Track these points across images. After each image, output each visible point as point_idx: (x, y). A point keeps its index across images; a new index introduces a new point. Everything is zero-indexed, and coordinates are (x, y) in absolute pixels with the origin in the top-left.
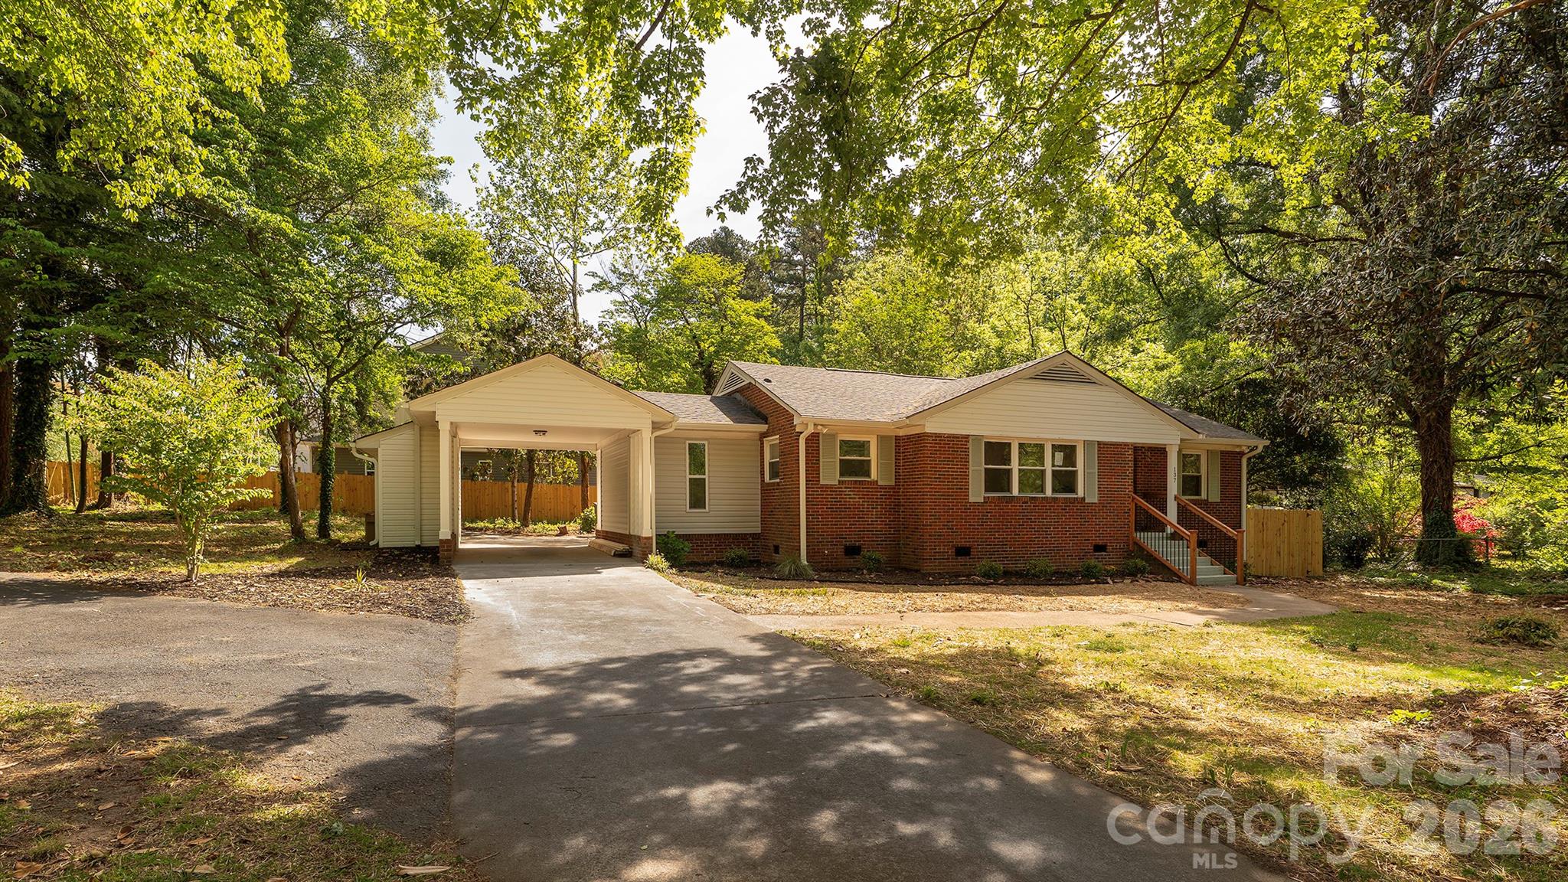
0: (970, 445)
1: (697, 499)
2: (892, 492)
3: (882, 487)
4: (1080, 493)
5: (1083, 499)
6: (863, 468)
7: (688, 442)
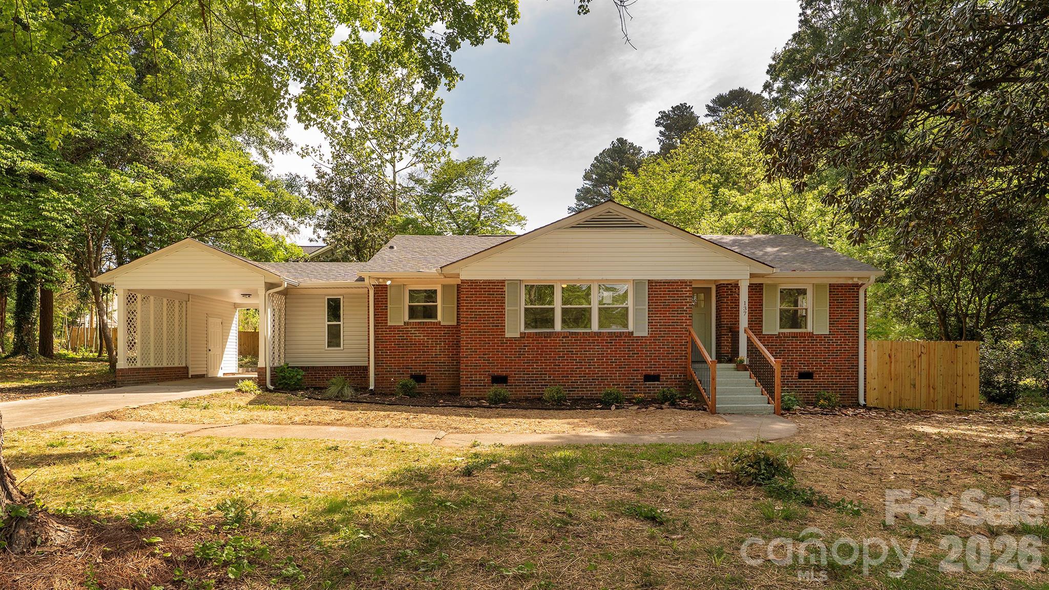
0: (506, 289)
1: (334, 337)
2: (455, 330)
3: (445, 327)
4: (631, 328)
5: (632, 333)
6: (430, 312)
7: (326, 298)
